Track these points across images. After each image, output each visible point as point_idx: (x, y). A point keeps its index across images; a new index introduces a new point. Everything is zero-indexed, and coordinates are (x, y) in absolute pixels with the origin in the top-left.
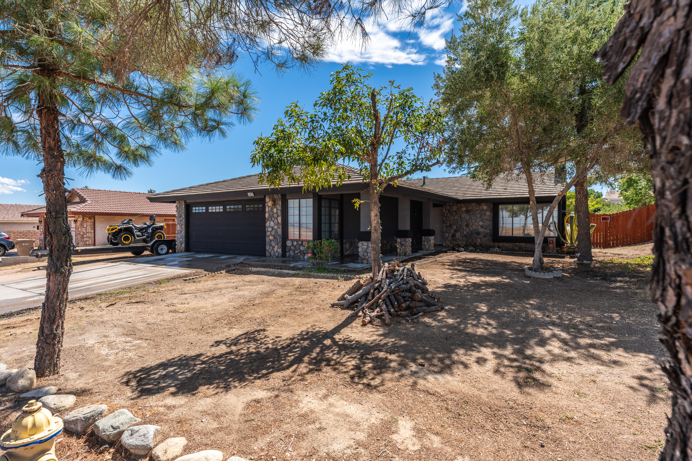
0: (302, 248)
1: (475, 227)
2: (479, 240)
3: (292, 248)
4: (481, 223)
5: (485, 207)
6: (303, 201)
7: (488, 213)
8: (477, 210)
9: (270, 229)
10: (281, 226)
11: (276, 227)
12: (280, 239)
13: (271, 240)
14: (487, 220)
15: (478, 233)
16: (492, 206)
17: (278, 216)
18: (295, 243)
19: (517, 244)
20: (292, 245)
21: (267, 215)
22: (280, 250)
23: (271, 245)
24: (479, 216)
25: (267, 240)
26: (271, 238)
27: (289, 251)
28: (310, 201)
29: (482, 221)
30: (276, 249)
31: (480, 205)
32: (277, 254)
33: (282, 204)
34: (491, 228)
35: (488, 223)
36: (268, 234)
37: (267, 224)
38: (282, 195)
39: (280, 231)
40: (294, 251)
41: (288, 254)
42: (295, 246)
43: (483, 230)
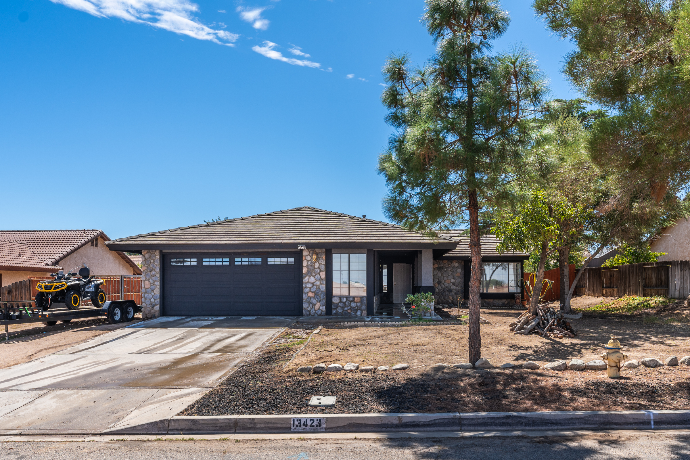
0: (353, 305)
1: (446, 285)
2: (451, 297)
3: (340, 304)
4: (453, 281)
5: (456, 265)
6: (353, 257)
7: (459, 270)
8: (449, 267)
9: (309, 285)
10: (324, 282)
11: (318, 283)
12: (323, 296)
13: (310, 298)
14: (459, 277)
15: (450, 291)
16: (463, 263)
17: (321, 271)
18: (344, 300)
19: (486, 300)
20: (341, 302)
21: (305, 270)
22: (323, 308)
23: (310, 303)
24: (451, 273)
25: (305, 297)
26: (310, 294)
27: (336, 309)
28: (363, 257)
29: (454, 279)
30: (317, 306)
31: (452, 262)
32: (319, 312)
33: (326, 258)
34: (463, 285)
35: (460, 280)
36: (306, 290)
37: (305, 280)
38: (326, 250)
39: (323, 287)
40: (342, 308)
41: (334, 312)
42: (345, 303)
43: (455, 287)
